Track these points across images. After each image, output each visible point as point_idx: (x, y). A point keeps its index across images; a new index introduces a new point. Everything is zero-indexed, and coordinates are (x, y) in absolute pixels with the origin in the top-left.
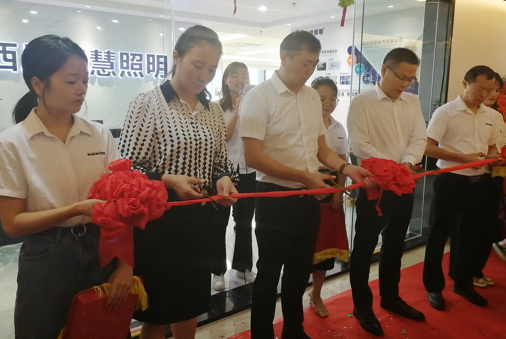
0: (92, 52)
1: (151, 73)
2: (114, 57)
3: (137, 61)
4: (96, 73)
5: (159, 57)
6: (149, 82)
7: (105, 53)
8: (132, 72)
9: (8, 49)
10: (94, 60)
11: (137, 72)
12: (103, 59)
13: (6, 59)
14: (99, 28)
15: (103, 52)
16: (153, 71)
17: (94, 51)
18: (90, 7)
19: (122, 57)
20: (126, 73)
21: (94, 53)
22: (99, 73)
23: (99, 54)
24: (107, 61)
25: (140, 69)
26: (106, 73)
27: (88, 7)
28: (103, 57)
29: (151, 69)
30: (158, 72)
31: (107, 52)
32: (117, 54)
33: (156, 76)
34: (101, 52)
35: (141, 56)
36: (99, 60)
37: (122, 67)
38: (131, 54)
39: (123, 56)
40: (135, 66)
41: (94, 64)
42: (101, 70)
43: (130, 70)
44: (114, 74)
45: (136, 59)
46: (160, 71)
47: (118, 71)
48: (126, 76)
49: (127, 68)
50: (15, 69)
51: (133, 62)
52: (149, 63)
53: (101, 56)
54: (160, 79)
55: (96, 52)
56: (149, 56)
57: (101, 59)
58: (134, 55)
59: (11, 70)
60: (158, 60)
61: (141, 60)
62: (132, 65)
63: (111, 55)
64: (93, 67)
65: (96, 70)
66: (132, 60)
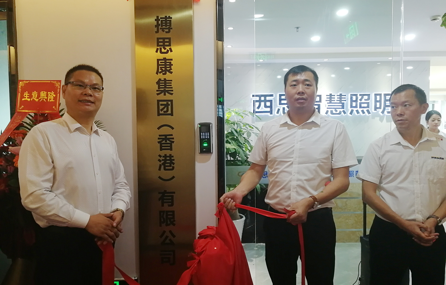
0: (327, 96)
1: (377, 110)
2: (345, 98)
3: (365, 100)
4: (329, 113)
5: (385, 95)
6: (376, 118)
7: (337, 95)
8: (360, 110)
9: (268, 98)
10: (329, 102)
11: (365, 110)
12: (336, 101)
13: (266, 106)
14: (333, 76)
15: (336, 95)
16: (380, 108)
17: (329, 95)
18: (328, 60)
19: (351, 98)
20: (355, 112)
21: (329, 97)
22: (332, 113)
23: (332, 97)
24: (339, 102)
25: (368, 107)
26: (338, 112)
27: (326, 60)
28: (336, 99)
29: (378, 106)
30: (384, 109)
31: (339, 95)
32: (348, 96)
33: (383, 112)
34: (334, 96)
35: (369, 95)
36: (332, 102)
37: (352, 106)
38: (360, 95)
39: (353, 97)
40: (363, 105)
41: (329, 106)
42: (334, 110)
43: (358, 109)
44: (344, 112)
45: (364, 98)
46: (386, 108)
47: (348, 110)
48: (354, 114)
49: (356, 107)
50: (271, 113)
51: (362, 102)
52: (376, 101)
53: (334, 98)
54: (386, 115)
55: (331, 95)
56: (376, 95)
57: (334, 100)
58: (362, 95)
59: (269, 114)
60: (385, 98)
61: (369, 99)
62: (360, 104)
63: (343, 97)
64: (328, 108)
65: (329, 110)
66: (361, 100)
